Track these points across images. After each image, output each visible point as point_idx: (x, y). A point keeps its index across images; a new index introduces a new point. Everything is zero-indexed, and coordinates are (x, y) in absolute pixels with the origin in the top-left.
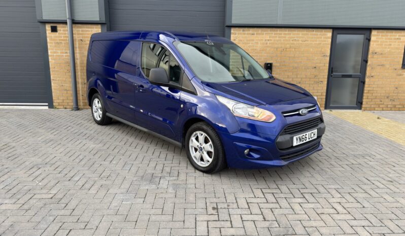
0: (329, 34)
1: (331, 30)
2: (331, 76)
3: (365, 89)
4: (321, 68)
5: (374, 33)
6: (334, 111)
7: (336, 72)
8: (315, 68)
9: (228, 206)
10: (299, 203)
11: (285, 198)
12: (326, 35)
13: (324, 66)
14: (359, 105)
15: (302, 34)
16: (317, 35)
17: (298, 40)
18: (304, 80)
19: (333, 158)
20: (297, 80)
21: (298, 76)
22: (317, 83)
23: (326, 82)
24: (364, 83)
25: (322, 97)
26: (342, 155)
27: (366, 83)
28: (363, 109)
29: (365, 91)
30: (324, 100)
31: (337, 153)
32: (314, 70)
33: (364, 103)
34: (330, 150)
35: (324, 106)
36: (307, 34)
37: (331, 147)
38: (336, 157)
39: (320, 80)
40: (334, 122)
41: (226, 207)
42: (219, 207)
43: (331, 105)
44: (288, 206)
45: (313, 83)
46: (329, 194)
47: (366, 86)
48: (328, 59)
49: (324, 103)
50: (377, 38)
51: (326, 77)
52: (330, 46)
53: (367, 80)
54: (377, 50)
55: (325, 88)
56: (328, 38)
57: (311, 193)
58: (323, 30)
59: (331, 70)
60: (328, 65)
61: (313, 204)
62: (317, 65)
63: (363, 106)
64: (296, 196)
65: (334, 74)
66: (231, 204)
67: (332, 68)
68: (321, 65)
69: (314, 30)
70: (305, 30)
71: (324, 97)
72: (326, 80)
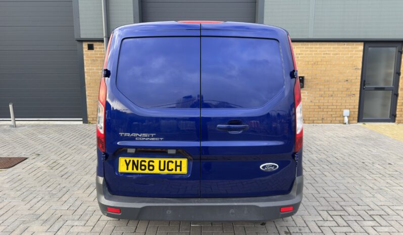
0: (361, 47)
1: (363, 43)
2: (364, 89)
3: (398, 101)
4: (353, 81)
6: (368, 124)
7: (369, 84)
8: (347, 81)
9: (300, 230)
10: (372, 227)
11: (356, 221)
12: (356, 48)
13: (356, 79)
14: (393, 118)
15: (333, 48)
16: (348, 48)
17: (329, 54)
18: (335, 93)
19: (387, 176)
20: (329, 93)
21: (330, 89)
22: (349, 96)
23: (358, 95)
24: (397, 95)
25: (354, 110)
26: (395, 173)
27: (400, 95)
28: (396, 121)
29: (398, 104)
30: (357, 113)
31: (389, 171)
32: (345, 83)
33: (397, 116)
34: (381, 168)
35: (357, 119)
36: (338, 48)
37: (380, 163)
38: (389, 174)
39: (353, 93)
40: (372, 136)
42: (291, 232)
43: (364, 118)
44: (362, 230)
45: (345, 95)
46: (399, 216)
47: (399, 98)
48: (360, 72)
49: (357, 116)
51: (359, 90)
52: (361, 59)
53: (400, 92)
55: (358, 101)
56: (360, 51)
57: (380, 215)
58: (355, 43)
59: (363, 83)
60: (360, 78)
61: (387, 228)
62: (349, 78)
63: (397, 119)
64: (366, 218)
65: (366, 86)
66: (302, 228)
67: (364, 81)
68: (354, 78)
69: (346, 43)
70: (336, 43)
71: (357, 110)
72: (359, 93)
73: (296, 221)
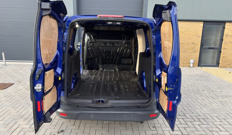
0: (201, 24)
1: (203, 22)
2: (202, 48)
4: (196, 44)
5: (227, 24)
6: (204, 68)
7: (205, 46)
8: (193, 43)
9: (161, 126)
10: (198, 125)
11: (190, 121)
12: (199, 25)
13: (198, 42)
14: (217, 65)
15: (186, 25)
16: (195, 25)
17: (184, 28)
18: (186, 50)
19: (210, 97)
20: (183, 50)
21: (184, 48)
22: (194, 52)
23: (199, 52)
24: (220, 52)
25: (196, 60)
26: (214, 96)
27: (222, 52)
28: (219, 67)
29: (221, 57)
30: (198, 61)
31: (212, 95)
32: (192, 45)
33: (220, 63)
34: (207, 93)
35: (197, 65)
36: (189, 25)
37: (207, 91)
38: (211, 97)
39: (196, 50)
40: (205, 75)
41: (160, 126)
42: (156, 126)
43: (201, 65)
44: (193, 126)
45: (191, 52)
46: (213, 120)
47: (221, 54)
48: (200, 38)
49: (198, 63)
50: (229, 27)
51: (199, 48)
52: (202, 31)
53: (222, 50)
54: (229, 34)
55: (199, 55)
56: (201, 27)
57: (203, 119)
58: (198, 22)
59: (202, 45)
60: (200, 42)
61: (206, 125)
62: (194, 42)
63: (220, 65)
64: (196, 120)
65: (204, 47)
66: (162, 125)
67: (203, 44)
68: (197, 42)
69: (193, 22)
70: (188, 22)
71: (198, 60)
72: (199, 50)
73: (159, 121)
